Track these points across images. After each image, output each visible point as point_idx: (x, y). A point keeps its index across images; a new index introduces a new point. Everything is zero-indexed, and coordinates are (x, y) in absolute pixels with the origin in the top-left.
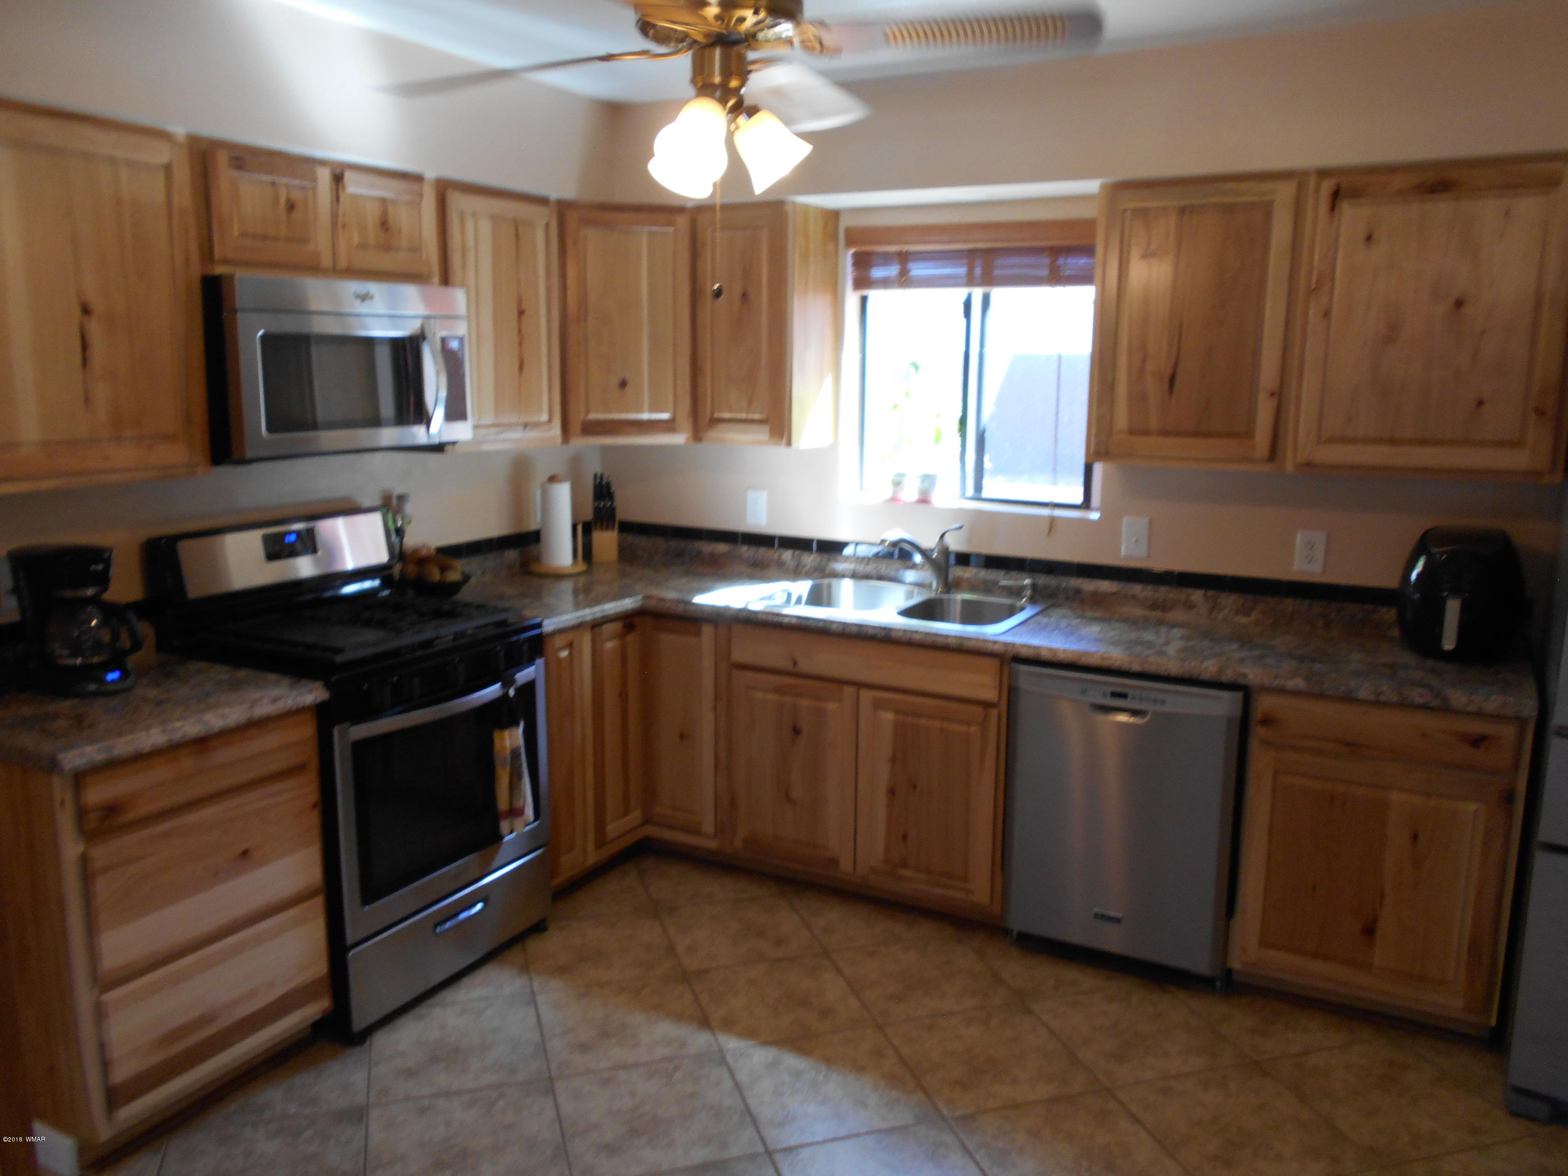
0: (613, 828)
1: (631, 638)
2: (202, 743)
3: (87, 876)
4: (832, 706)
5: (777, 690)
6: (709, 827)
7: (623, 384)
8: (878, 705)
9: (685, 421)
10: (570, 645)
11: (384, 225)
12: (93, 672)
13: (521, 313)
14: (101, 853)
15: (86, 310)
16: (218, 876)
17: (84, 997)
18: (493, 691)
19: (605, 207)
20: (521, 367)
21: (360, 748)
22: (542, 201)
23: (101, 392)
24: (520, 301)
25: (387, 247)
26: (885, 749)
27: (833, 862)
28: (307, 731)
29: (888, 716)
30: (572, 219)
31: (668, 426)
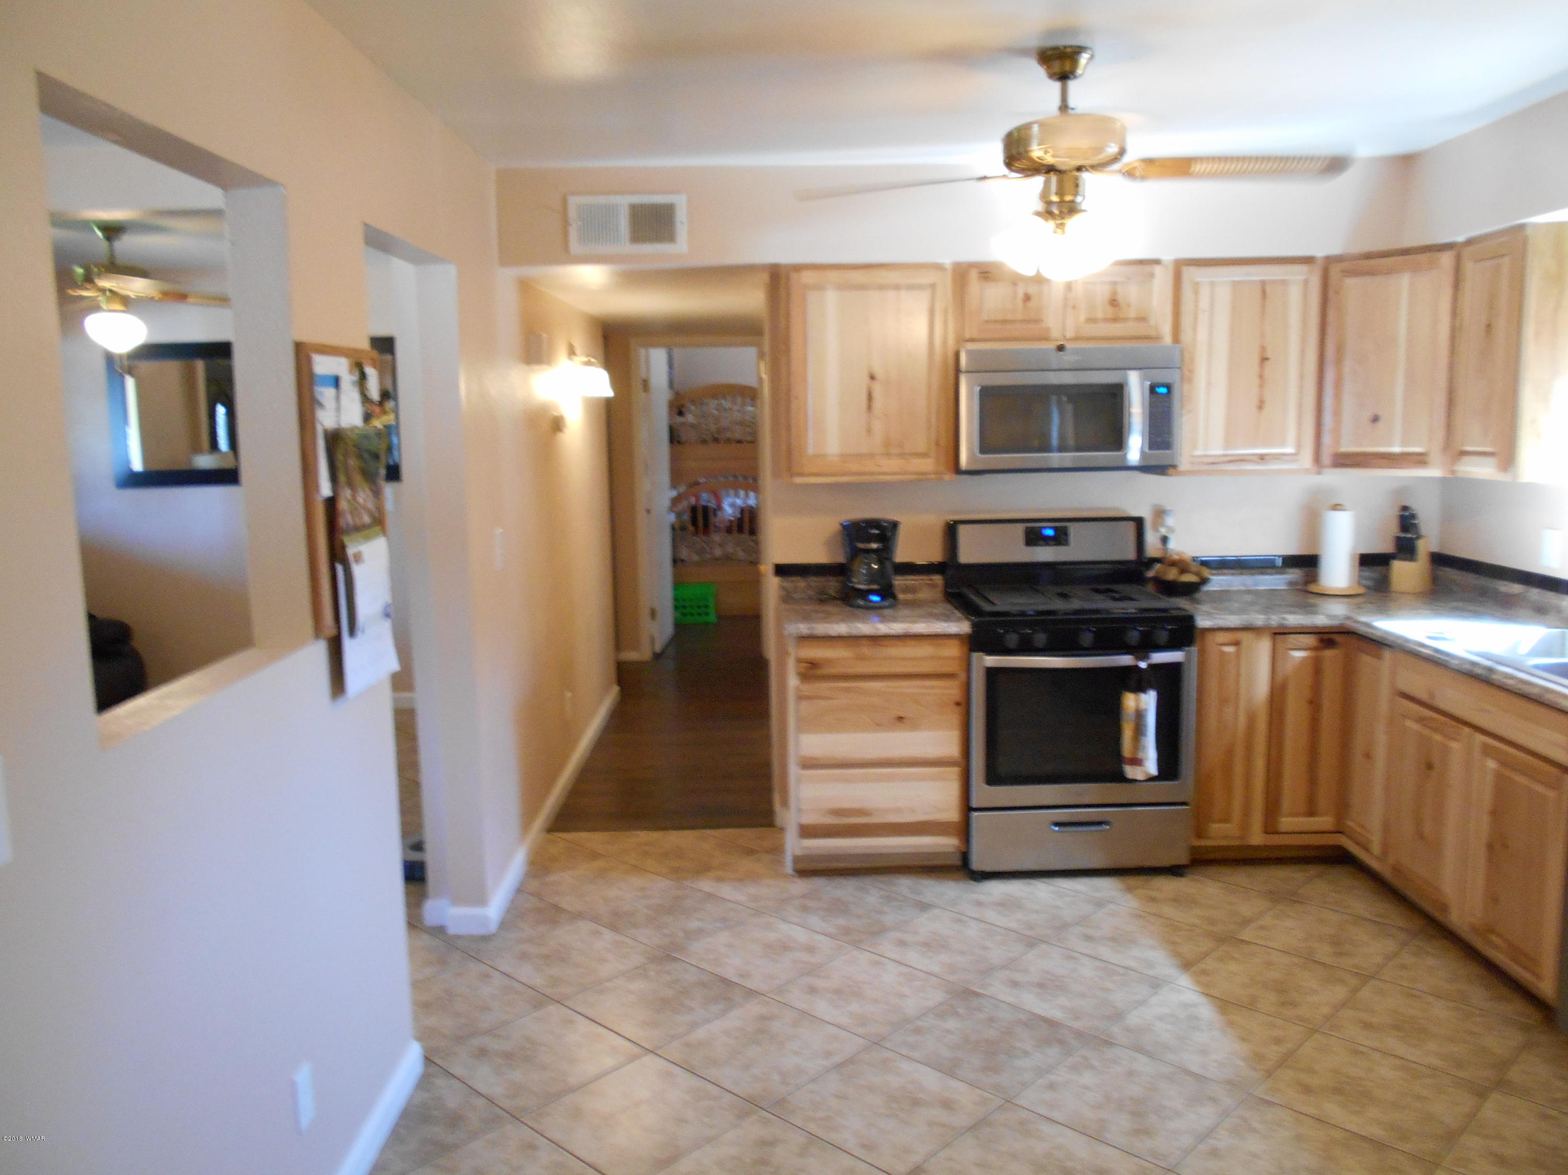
0: (1286, 822)
1: (1329, 653)
2: (876, 639)
3: (800, 698)
4: (1454, 745)
5: (1421, 720)
6: (1376, 849)
7: (1375, 419)
8: (1487, 751)
9: (1436, 455)
10: (1237, 643)
11: (1113, 302)
12: (864, 594)
13: (1264, 359)
14: (808, 689)
15: (872, 377)
16: (879, 726)
17: (793, 769)
18: (1126, 660)
19: (1368, 256)
20: (1261, 406)
21: (992, 673)
22: (1307, 260)
23: (878, 426)
24: (1263, 349)
25: (1115, 320)
26: (1487, 798)
27: (1445, 908)
28: (953, 651)
29: (1491, 764)
30: (1335, 271)
31: (1420, 460)
